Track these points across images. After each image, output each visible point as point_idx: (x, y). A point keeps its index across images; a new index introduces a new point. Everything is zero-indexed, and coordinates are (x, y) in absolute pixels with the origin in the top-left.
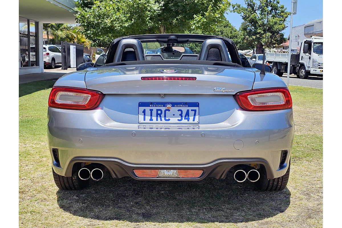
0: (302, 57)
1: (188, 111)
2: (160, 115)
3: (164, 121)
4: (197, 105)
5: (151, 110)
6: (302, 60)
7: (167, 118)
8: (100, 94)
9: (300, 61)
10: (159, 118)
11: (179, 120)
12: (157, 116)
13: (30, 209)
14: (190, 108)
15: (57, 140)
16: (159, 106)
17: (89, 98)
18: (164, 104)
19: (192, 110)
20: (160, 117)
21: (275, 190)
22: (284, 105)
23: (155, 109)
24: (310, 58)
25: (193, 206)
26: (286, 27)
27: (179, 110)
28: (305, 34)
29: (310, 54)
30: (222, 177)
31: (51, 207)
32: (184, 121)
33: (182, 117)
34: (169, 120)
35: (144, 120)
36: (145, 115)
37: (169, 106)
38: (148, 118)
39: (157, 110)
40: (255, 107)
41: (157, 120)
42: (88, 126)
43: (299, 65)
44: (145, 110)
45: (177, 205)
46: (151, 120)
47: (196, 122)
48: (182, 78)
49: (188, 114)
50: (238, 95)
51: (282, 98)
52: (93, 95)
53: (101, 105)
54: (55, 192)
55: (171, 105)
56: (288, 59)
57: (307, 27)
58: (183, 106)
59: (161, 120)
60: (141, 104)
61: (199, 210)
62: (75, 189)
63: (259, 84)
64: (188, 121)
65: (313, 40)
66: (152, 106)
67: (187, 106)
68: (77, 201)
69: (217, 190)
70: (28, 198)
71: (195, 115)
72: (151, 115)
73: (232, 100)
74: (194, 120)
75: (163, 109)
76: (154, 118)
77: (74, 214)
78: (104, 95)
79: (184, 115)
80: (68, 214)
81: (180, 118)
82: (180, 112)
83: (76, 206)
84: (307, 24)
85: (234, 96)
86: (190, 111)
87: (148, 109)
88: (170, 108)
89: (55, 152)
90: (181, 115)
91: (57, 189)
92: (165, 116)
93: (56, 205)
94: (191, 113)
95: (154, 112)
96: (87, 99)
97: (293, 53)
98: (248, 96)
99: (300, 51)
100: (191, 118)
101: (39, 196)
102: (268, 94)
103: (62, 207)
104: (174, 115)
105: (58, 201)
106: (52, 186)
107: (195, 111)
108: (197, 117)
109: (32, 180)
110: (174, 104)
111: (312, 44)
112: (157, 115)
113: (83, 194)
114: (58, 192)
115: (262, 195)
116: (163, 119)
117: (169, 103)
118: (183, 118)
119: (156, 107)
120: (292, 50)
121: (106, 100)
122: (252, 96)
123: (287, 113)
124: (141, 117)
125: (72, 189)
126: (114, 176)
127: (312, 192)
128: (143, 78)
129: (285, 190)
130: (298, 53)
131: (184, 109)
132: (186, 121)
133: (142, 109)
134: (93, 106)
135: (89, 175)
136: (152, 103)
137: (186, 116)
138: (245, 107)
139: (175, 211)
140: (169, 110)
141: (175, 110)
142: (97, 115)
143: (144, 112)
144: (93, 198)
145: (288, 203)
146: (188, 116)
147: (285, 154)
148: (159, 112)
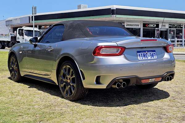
0: (18, 38)
2: (145, 56)
3: (146, 58)
4: (154, 51)
5: (141, 54)
18: (145, 51)
19: (154, 53)
24: (23, 38)
27: (150, 54)
28: (6, 25)
29: (23, 36)
32: (152, 58)
34: (148, 58)
37: (147, 52)
38: (141, 58)
39: (143, 54)
47: (156, 58)
57: (7, 21)
60: (138, 52)
72: (142, 56)
75: (145, 53)
76: (143, 58)
78: (125, 48)
79: (152, 56)
94: (154, 55)
97: (12, 36)
99: (16, 34)
100: (154, 57)
104: (149, 56)
108: (156, 56)
110: (148, 51)
111: (24, 30)
120: (11, 34)
121: (126, 50)
124: (139, 57)
131: (152, 53)
143: (139, 55)
148: (144, 55)
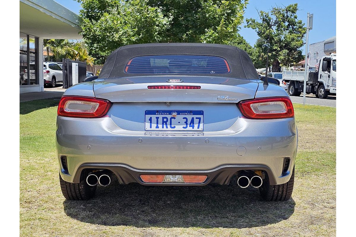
0: (321, 75)
1: (193, 118)
2: (166, 122)
3: (169, 128)
4: (201, 113)
5: (157, 118)
6: (321, 78)
7: (173, 126)
8: (108, 103)
9: (319, 80)
10: (165, 126)
11: (184, 127)
12: (163, 124)
13: (38, 216)
14: (195, 116)
15: (65, 149)
16: (165, 114)
17: (98, 106)
18: (170, 112)
19: (197, 118)
20: (166, 124)
21: (280, 200)
22: (286, 114)
23: (161, 117)
24: (329, 76)
25: (199, 215)
26: (304, 44)
27: (184, 118)
28: (324, 51)
29: (329, 72)
30: (226, 183)
31: (58, 215)
32: (189, 128)
33: (187, 124)
34: (174, 127)
35: (151, 127)
36: (151, 122)
37: (174, 114)
38: (154, 126)
39: (163, 118)
40: (258, 115)
41: (163, 127)
42: (96, 133)
43: (317, 84)
44: (151, 118)
45: (183, 213)
46: (157, 127)
47: (200, 129)
48: (187, 87)
49: (192, 121)
50: (241, 104)
51: (284, 107)
52: (101, 104)
53: (108, 113)
54: (62, 202)
55: (177, 113)
57: (327, 43)
58: (188, 114)
59: (167, 127)
60: (148, 113)
61: (204, 217)
62: (82, 199)
63: (261, 94)
64: (193, 128)
65: (332, 57)
66: (158, 114)
67: (192, 114)
68: (84, 210)
69: (223, 201)
70: (36, 207)
71: (199, 123)
72: (157, 123)
73: (235, 108)
74: (198, 128)
75: (169, 117)
76: (160, 126)
77: (82, 221)
78: (111, 104)
79: (189, 122)
80: (76, 221)
81: (185, 126)
82: (185, 120)
83: (83, 214)
84: (327, 40)
85: (238, 104)
86: (195, 120)
87: (154, 117)
88: (175, 115)
89: (63, 160)
90: (186, 123)
91: (64, 199)
92: (171, 124)
93: (63, 213)
94: (197, 121)
95: (160, 120)
96: (95, 108)
97: (311, 71)
98: (251, 105)
99: (319, 69)
100: (196, 126)
101: (45, 205)
102: (270, 103)
103: (69, 214)
104: (179, 123)
105: (65, 210)
106: (59, 196)
107: (200, 119)
108: (201, 125)
109: (38, 192)
110: (179, 112)
111: (332, 61)
112: (163, 122)
113: (89, 204)
114: (65, 202)
115: (267, 205)
116: (169, 126)
117: (174, 111)
118: (188, 126)
119: (162, 114)
120: (310, 68)
121: (114, 108)
122: (255, 104)
123: (289, 122)
124: (148, 125)
125: (78, 200)
126: (121, 182)
127: (317, 202)
128: (150, 87)
129: (290, 200)
130: (316, 71)
131: (190, 117)
132: (191, 128)
133: (148, 116)
134: (101, 114)
135: (97, 181)
136: (158, 112)
137: (190, 124)
138: (248, 115)
139: (181, 218)
140: (175, 118)
141: (180, 117)
142: (105, 122)
143: (150, 119)
144: (99, 207)
145: (292, 211)
146: (193, 124)
147: (287, 162)
148: (165, 120)
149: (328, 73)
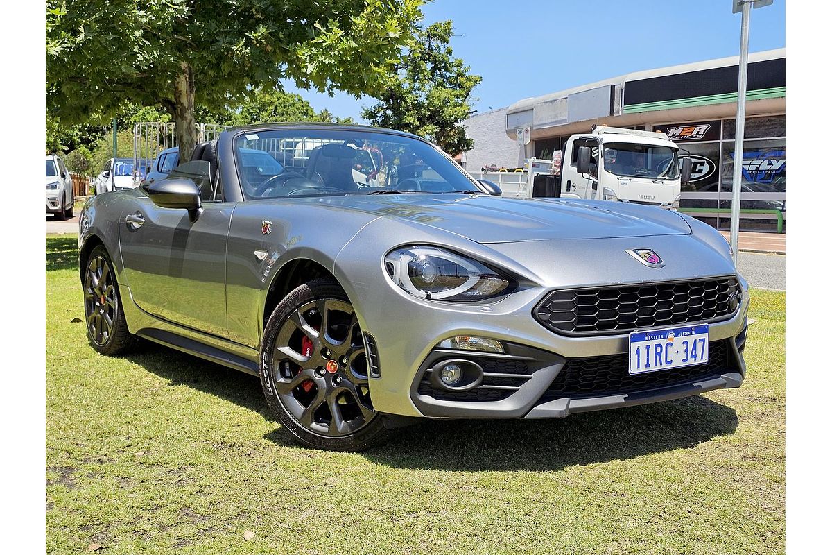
0: (569, 183)
6: (568, 190)
9: (564, 196)
24: (595, 186)
29: (595, 173)
56: (524, 189)
97: (540, 173)
99: (561, 167)
111: (601, 146)
120: (534, 166)
130: (554, 171)
149: (591, 178)
